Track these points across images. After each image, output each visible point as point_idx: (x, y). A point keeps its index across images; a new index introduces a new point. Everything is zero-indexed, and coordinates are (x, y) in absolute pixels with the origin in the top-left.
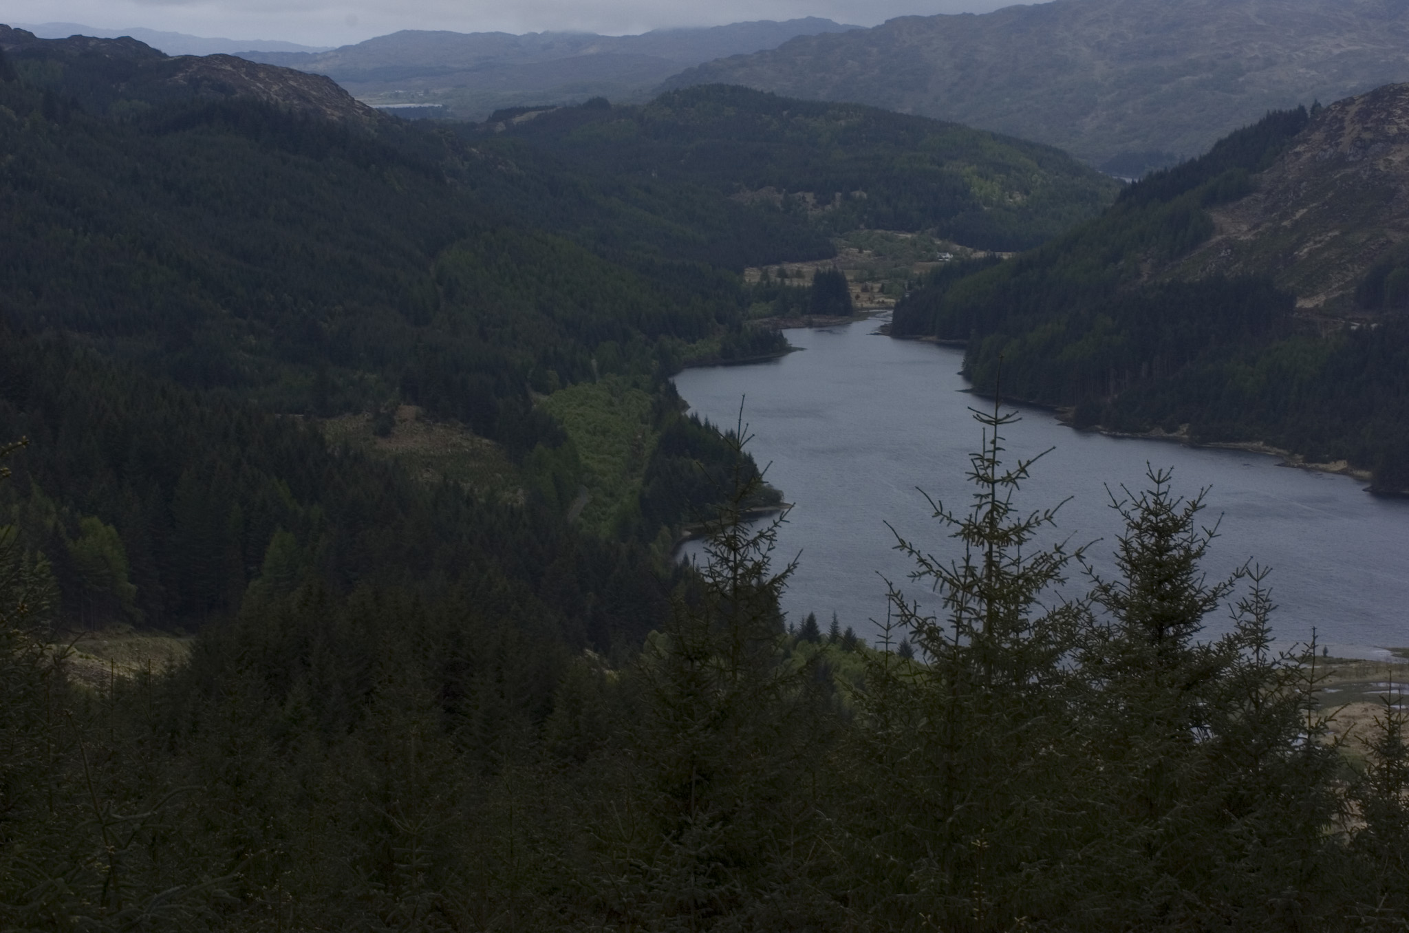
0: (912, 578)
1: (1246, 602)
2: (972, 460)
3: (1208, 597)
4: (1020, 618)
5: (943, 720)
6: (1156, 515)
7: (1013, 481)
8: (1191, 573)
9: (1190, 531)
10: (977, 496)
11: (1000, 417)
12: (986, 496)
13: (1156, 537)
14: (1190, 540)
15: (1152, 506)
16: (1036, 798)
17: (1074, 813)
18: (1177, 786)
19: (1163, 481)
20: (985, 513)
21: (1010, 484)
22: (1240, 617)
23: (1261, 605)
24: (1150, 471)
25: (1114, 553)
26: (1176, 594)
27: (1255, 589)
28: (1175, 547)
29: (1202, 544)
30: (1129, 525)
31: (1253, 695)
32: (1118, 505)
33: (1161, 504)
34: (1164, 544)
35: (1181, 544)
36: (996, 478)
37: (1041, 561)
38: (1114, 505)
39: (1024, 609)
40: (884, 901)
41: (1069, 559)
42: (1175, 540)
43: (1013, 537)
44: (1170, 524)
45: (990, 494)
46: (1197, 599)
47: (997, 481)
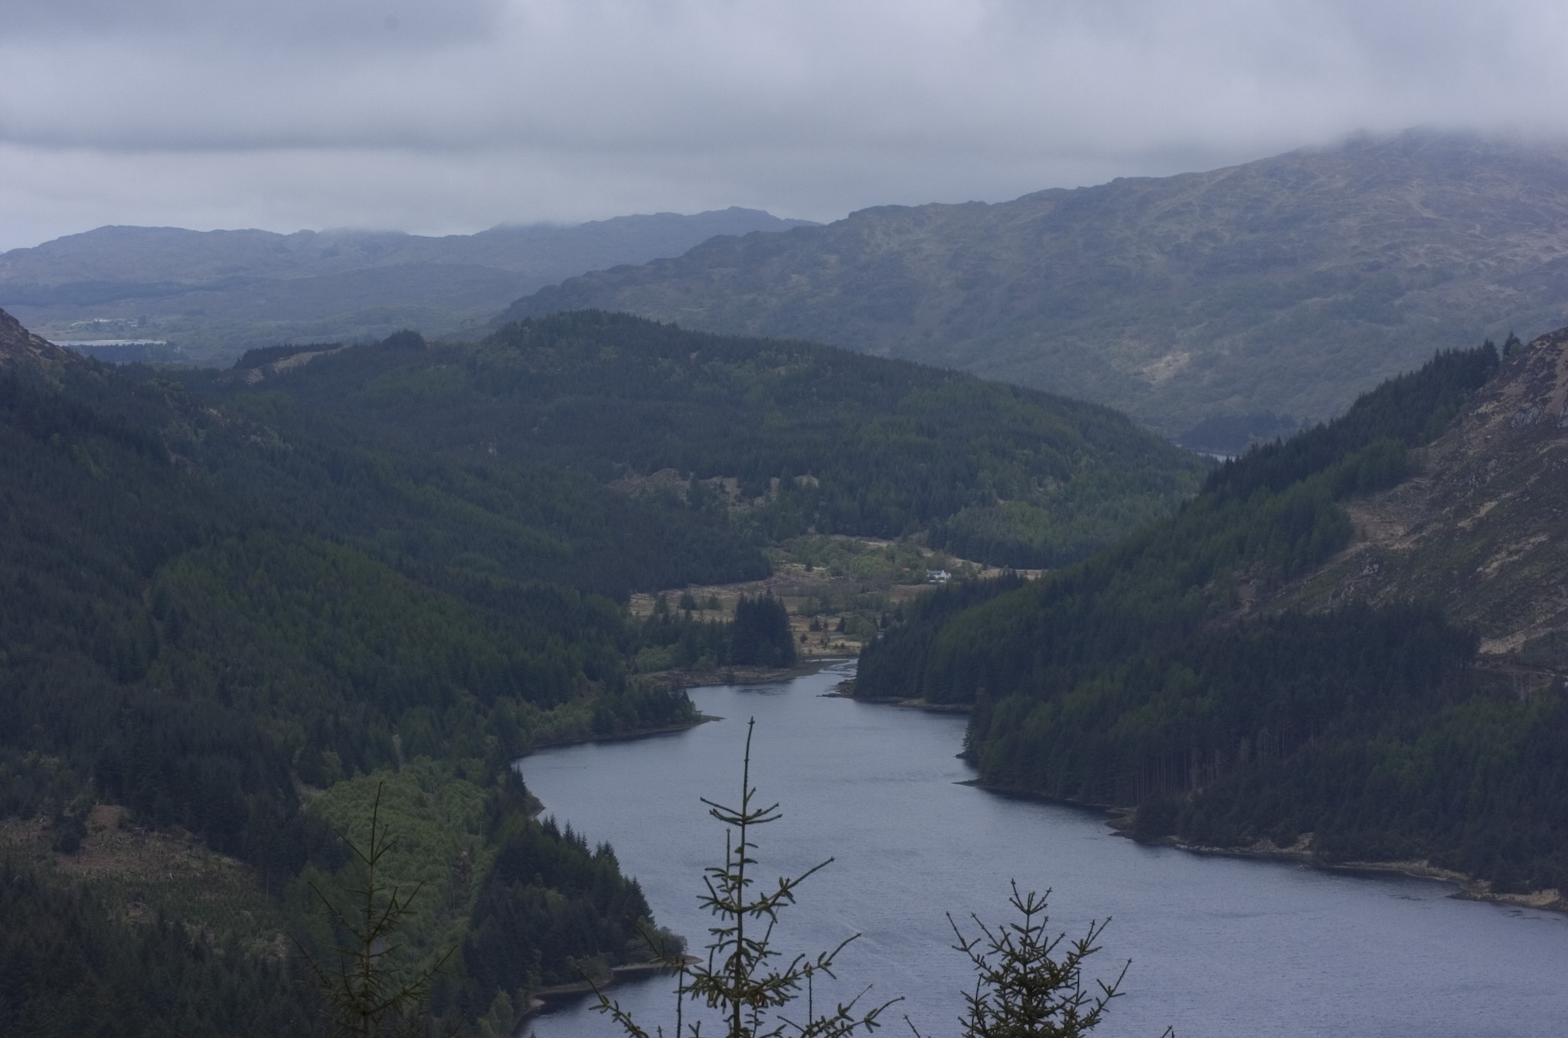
2: (705, 878)
6: (1025, 963)
7: (768, 909)
9: (1076, 986)
10: (715, 931)
12: (730, 932)
13: (1023, 995)
14: (1074, 1000)
15: (1018, 948)
19: (1035, 910)
20: (727, 959)
21: (765, 914)
24: (1017, 895)
25: (960, 1018)
28: (1053, 1011)
29: (1096, 1008)
30: (981, 975)
32: (968, 946)
33: (1032, 945)
34: (1038, 1005)
35: (1064, 1004)
36: (743, 905)
38: (961, 946)
41: (855, 1027)
42: (1052, 1000)
43: (770, 993)
44: (1047, 976)
45: (734, 929)
47: (746, 909)
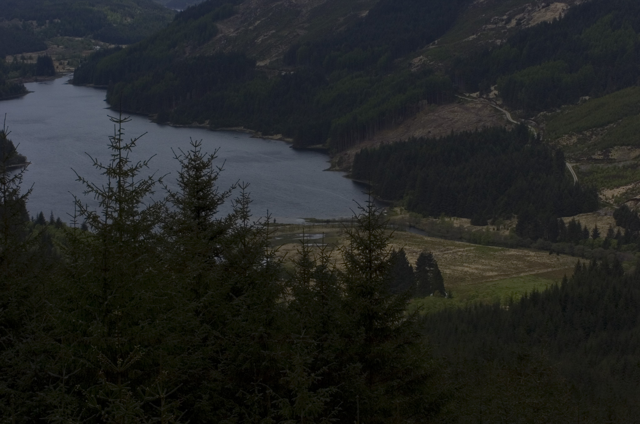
0: (85, 194)
1: (238, 199)
2: (110, 139)
3: (220, 198)
4: (134, 210)
5: (101, 257)
6: (195, 161)
7: (129, 148)
8: (212, 187)
9: (211, 168)
10: (113, 155)
11: (121, 119)
12: (117, 155)
13: (195, 171)
14: (211, 172)
15: (193, 157)
16: (144, 292)
17: (162, 298)
18: (208, 284)
19: (197, 146)
20: (116, 163)
21: (128, 150)
22: (236, 206)
23: (245, 201)
24: (192, 141)
25: (176, 179)
26: (205, 197)
27: (242, 193)
28: (204, 176)
29: (216, 174)
30: (183, 166)
31: (243, 241)
32: (178, 157)
33: (197, 156)
34: (199, 175)
35: (207, 174)
36: (121, 147)
37: (143, 184)
38: (175, 157)
39: (136, 206)
40: (77, 341)
41: (155, 183)
42: (204, 173)
43: (129, 173)
44: (201, 165)
45: (118, 154)
46: (215, 199)
47: (122, 148)
